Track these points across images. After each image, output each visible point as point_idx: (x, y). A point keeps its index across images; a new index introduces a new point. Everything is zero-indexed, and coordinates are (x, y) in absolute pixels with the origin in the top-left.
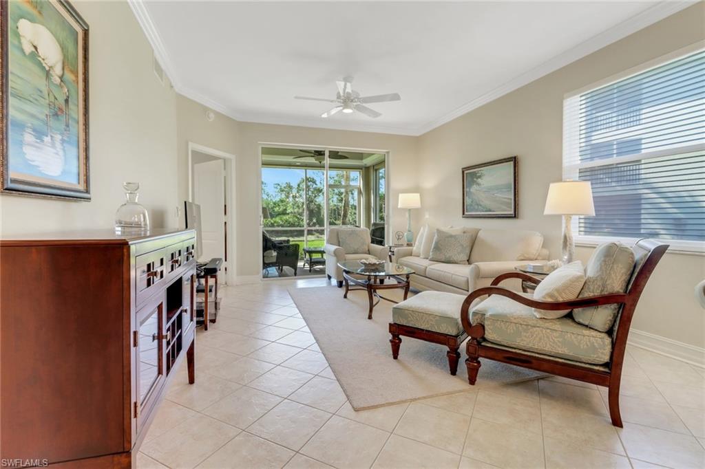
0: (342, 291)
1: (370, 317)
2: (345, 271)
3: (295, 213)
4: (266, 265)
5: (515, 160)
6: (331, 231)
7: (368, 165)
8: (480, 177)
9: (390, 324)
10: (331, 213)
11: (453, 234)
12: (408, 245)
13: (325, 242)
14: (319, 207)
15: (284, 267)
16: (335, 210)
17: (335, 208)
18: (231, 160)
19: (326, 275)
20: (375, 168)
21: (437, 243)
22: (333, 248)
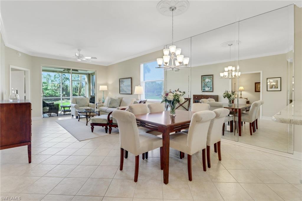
0: (78, 119)
1: (87, 125)
2: (79, 112)
3: (52, 89)
4: (44, 113)
5: (131, 78)
6: (73, 99)
7: (89, 73)
8: (123, 82)
9: (91, 124)
10: (74, 89)
11: (115, 99)
12: (103, 103)
13: (71, 103)
14: (67, 87)
15: (52, 114)
16: (75, 88)
17: (76, 87)
18: (28, 71)
19: (71, 115)
20: (92, 74)
21: (110, 102)
22: (74, 105)
